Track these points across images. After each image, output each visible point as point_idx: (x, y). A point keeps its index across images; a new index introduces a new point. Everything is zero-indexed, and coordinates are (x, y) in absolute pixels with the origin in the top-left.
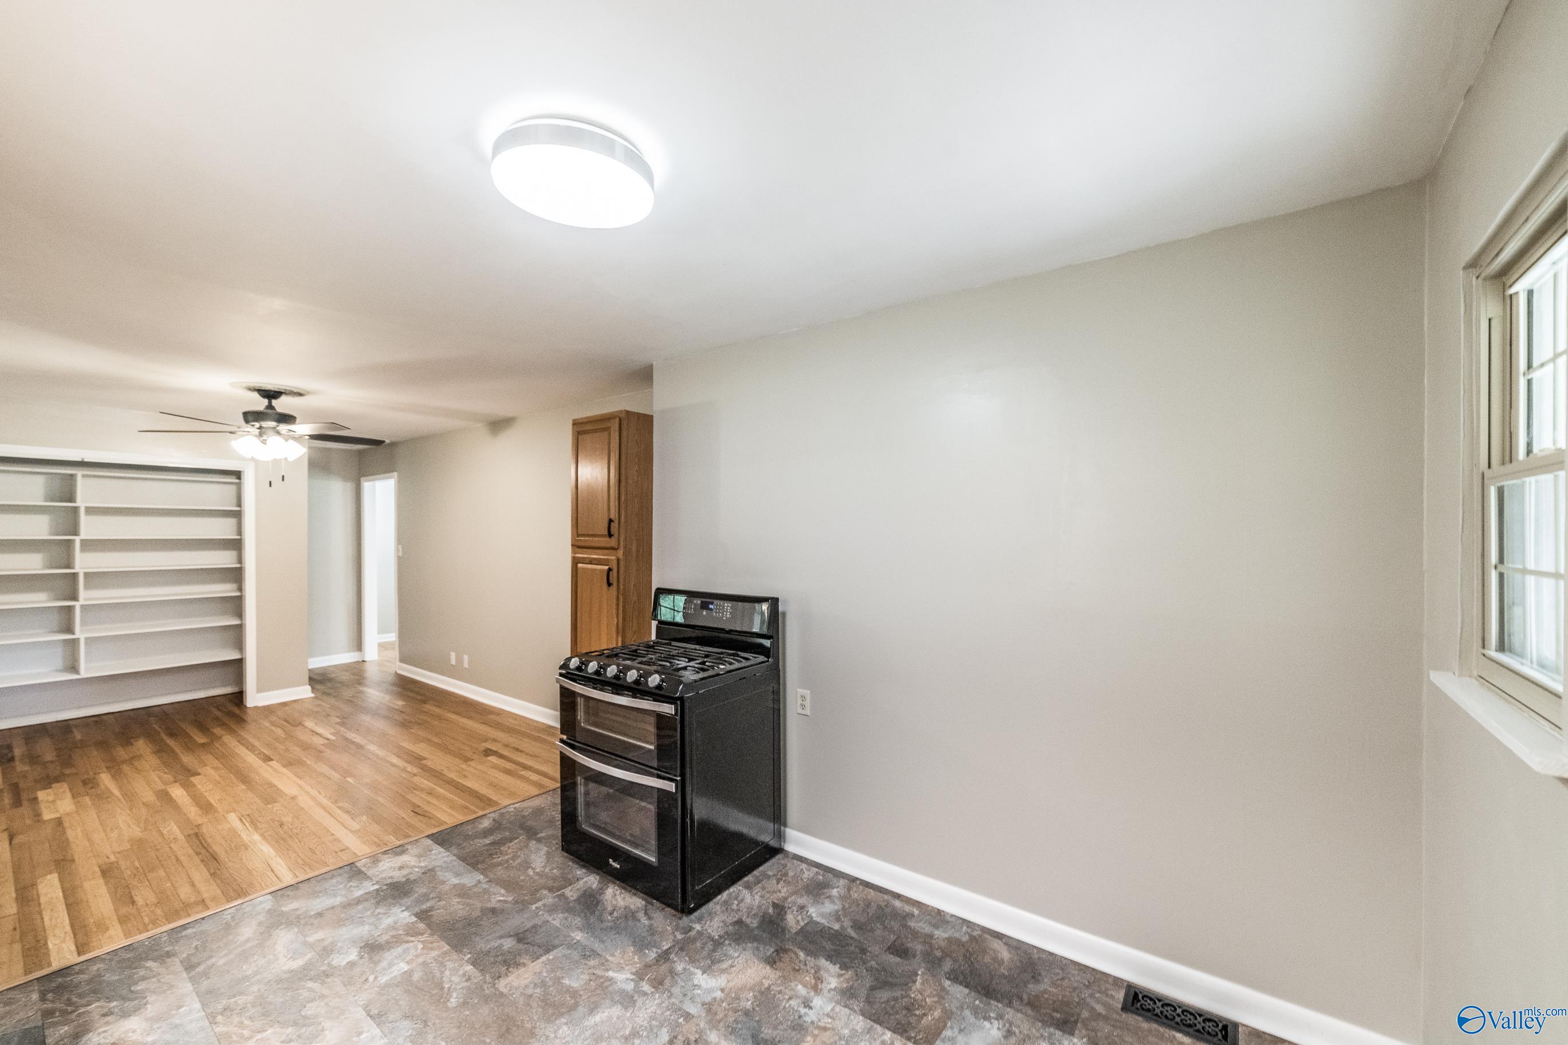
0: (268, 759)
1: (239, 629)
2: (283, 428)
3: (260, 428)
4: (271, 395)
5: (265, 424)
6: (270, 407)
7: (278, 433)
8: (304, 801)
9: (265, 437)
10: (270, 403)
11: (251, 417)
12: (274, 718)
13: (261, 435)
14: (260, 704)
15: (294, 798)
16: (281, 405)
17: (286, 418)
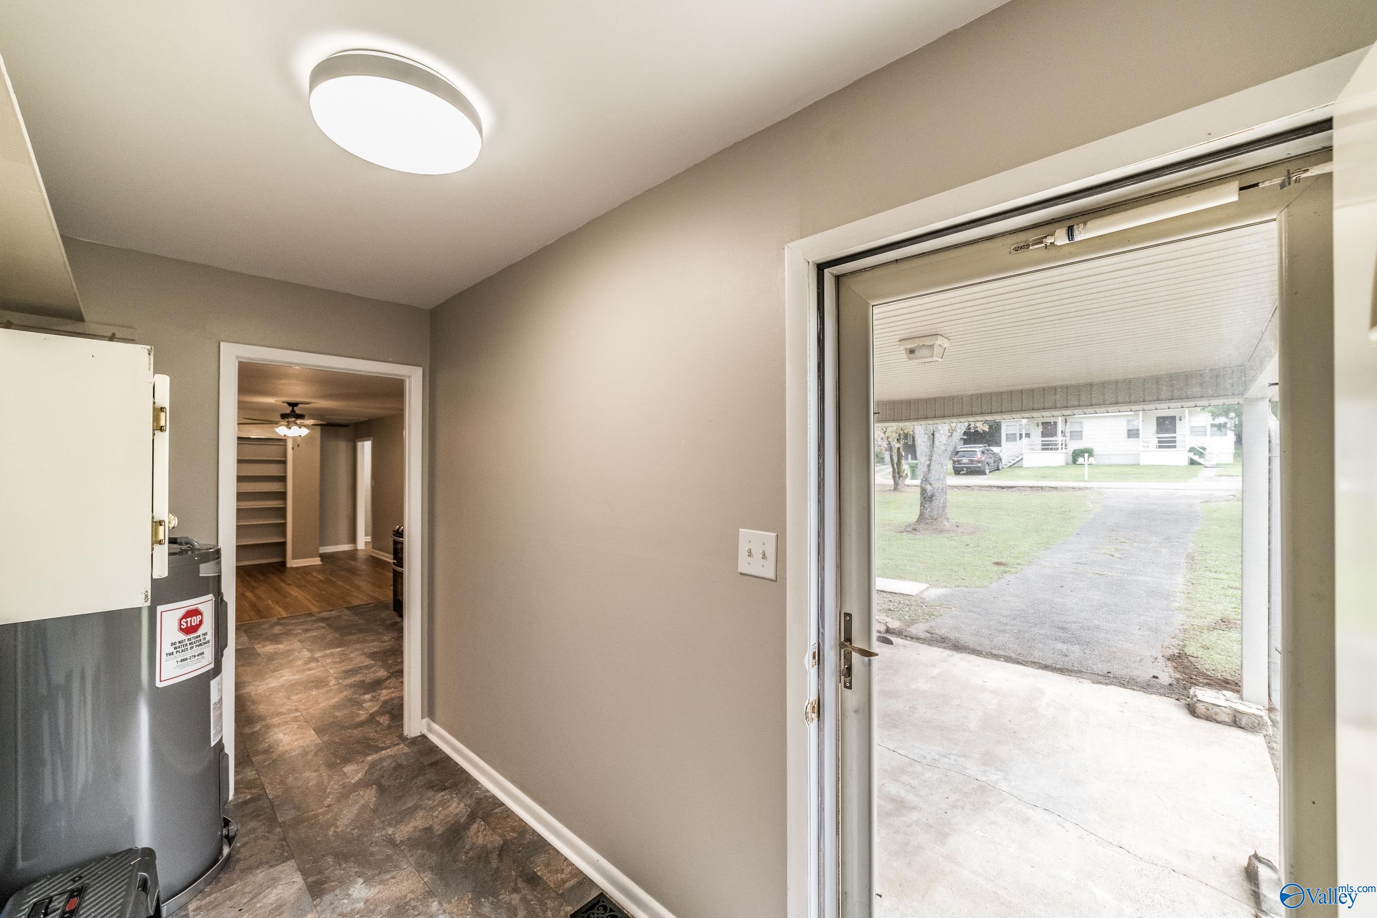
0: (289, 585)
1: (284, 525)
2: (299, 421)
3: (288, 422)
4: (293, 405)
5: (290, 420)
6: (293, 411)
7: (296, 424)
8: (300, 597)
9: (290, 426)
10: (293, 408)
11: (284, 416)
12: (298, 571)
13: (288, 425)
14: (294, 566)
15: (296, 596)
16: (298, 410)
17: (301, 417)
